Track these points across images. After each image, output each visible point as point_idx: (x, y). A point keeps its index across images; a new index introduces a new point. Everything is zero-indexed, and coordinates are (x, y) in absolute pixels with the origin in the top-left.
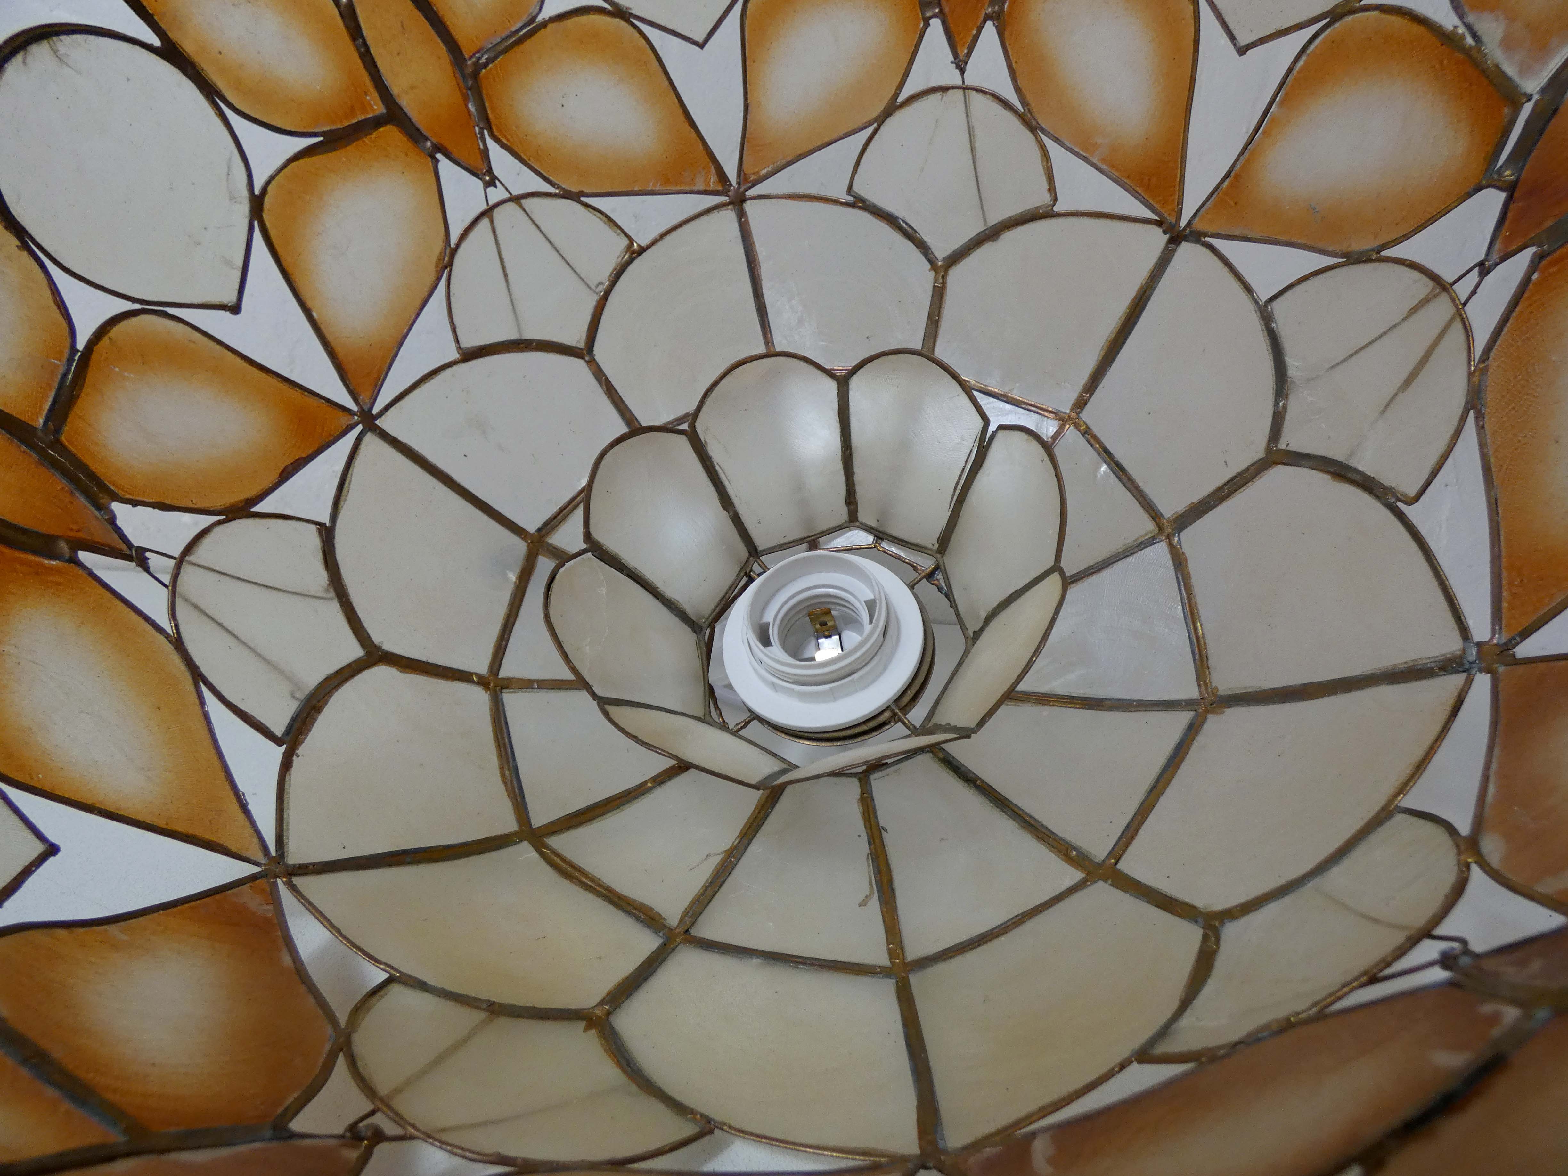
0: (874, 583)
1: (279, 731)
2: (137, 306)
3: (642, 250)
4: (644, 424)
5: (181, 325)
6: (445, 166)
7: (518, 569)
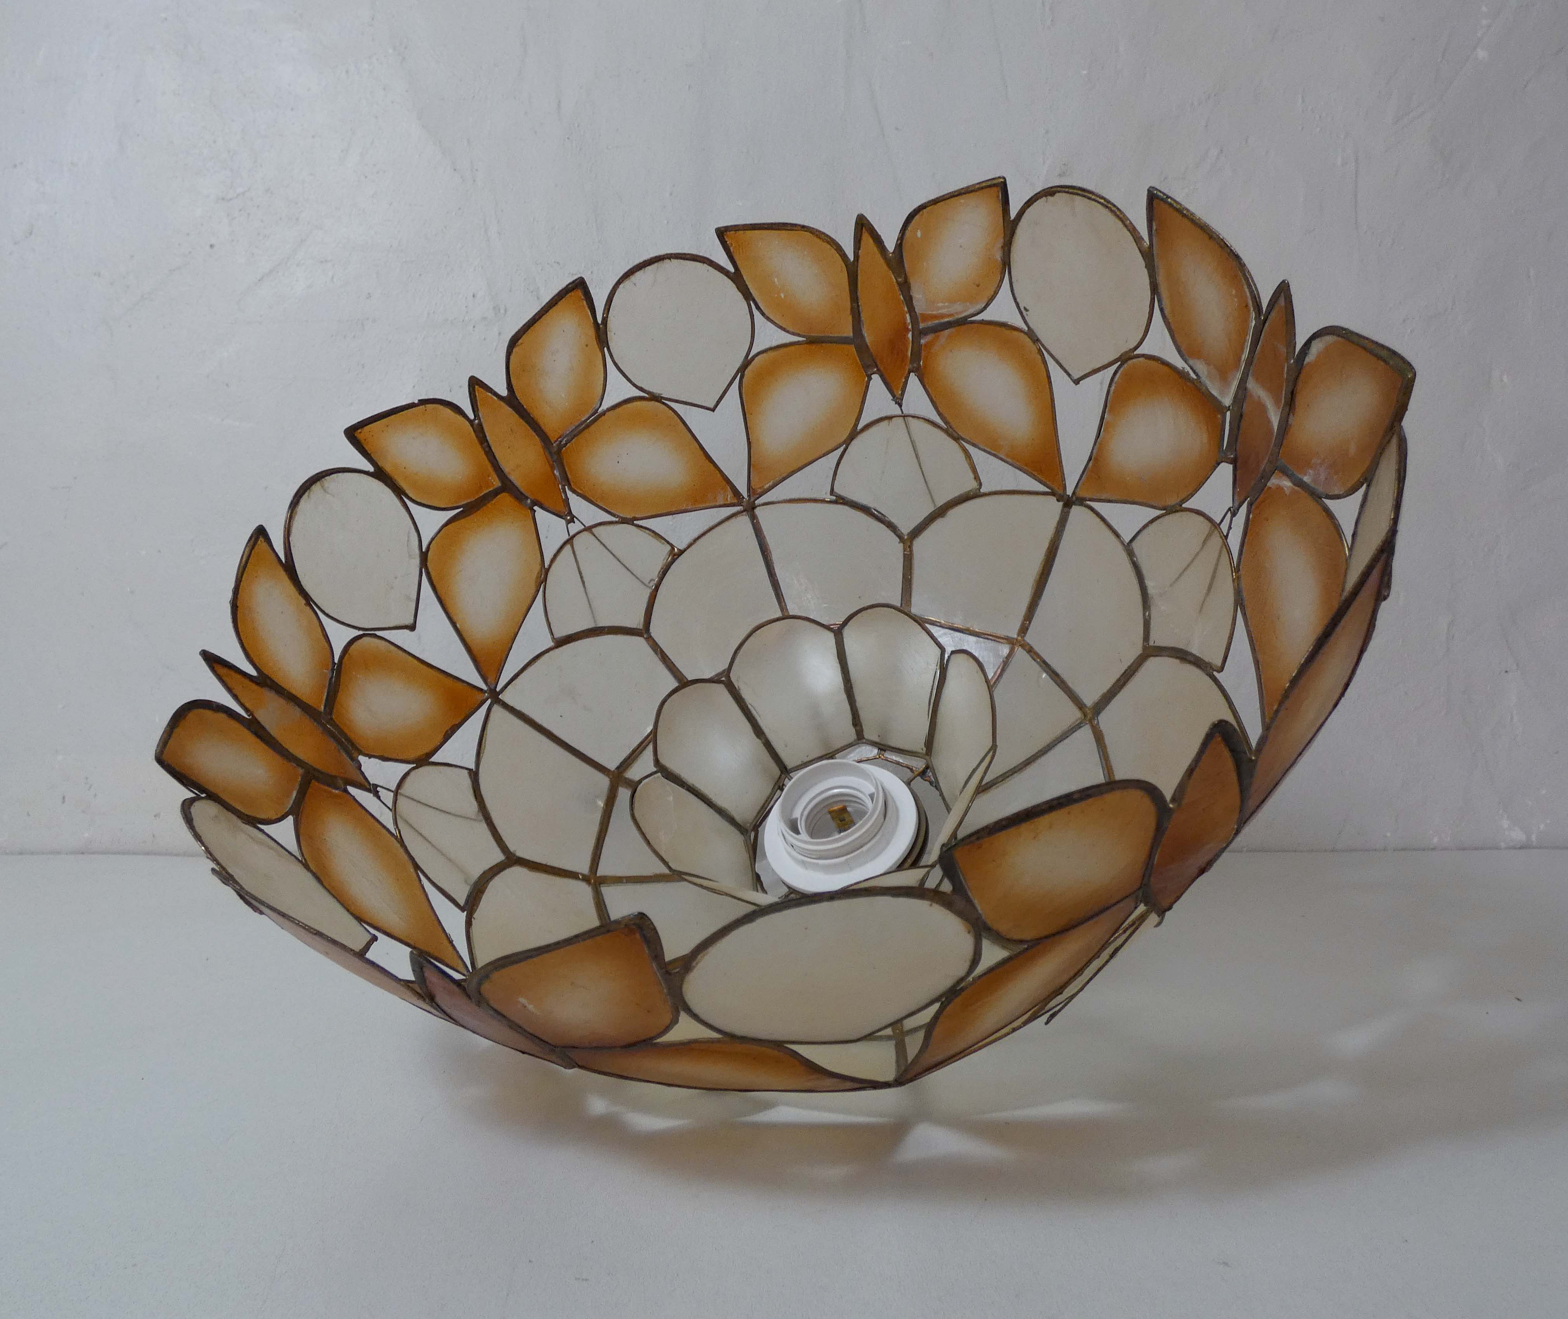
0: (872, 778)
1: (462, 902)
2: (361, 632)
3: (681, 552)
4: (690, 677)
5: (383, 642)
6: (540, 513)
7: (604, 798)
